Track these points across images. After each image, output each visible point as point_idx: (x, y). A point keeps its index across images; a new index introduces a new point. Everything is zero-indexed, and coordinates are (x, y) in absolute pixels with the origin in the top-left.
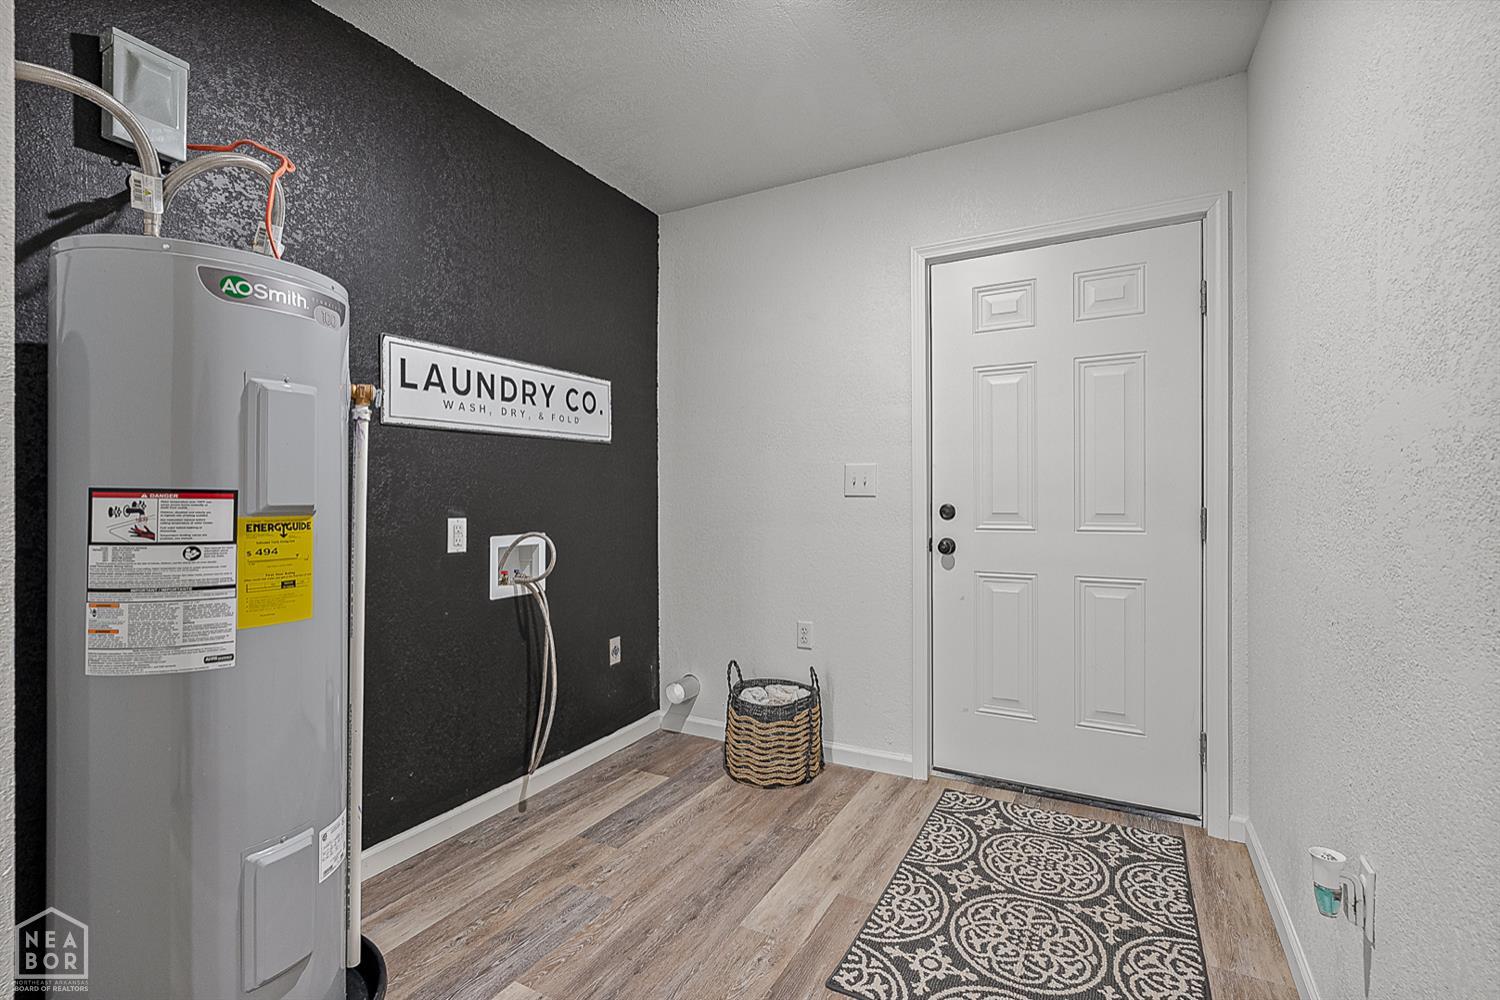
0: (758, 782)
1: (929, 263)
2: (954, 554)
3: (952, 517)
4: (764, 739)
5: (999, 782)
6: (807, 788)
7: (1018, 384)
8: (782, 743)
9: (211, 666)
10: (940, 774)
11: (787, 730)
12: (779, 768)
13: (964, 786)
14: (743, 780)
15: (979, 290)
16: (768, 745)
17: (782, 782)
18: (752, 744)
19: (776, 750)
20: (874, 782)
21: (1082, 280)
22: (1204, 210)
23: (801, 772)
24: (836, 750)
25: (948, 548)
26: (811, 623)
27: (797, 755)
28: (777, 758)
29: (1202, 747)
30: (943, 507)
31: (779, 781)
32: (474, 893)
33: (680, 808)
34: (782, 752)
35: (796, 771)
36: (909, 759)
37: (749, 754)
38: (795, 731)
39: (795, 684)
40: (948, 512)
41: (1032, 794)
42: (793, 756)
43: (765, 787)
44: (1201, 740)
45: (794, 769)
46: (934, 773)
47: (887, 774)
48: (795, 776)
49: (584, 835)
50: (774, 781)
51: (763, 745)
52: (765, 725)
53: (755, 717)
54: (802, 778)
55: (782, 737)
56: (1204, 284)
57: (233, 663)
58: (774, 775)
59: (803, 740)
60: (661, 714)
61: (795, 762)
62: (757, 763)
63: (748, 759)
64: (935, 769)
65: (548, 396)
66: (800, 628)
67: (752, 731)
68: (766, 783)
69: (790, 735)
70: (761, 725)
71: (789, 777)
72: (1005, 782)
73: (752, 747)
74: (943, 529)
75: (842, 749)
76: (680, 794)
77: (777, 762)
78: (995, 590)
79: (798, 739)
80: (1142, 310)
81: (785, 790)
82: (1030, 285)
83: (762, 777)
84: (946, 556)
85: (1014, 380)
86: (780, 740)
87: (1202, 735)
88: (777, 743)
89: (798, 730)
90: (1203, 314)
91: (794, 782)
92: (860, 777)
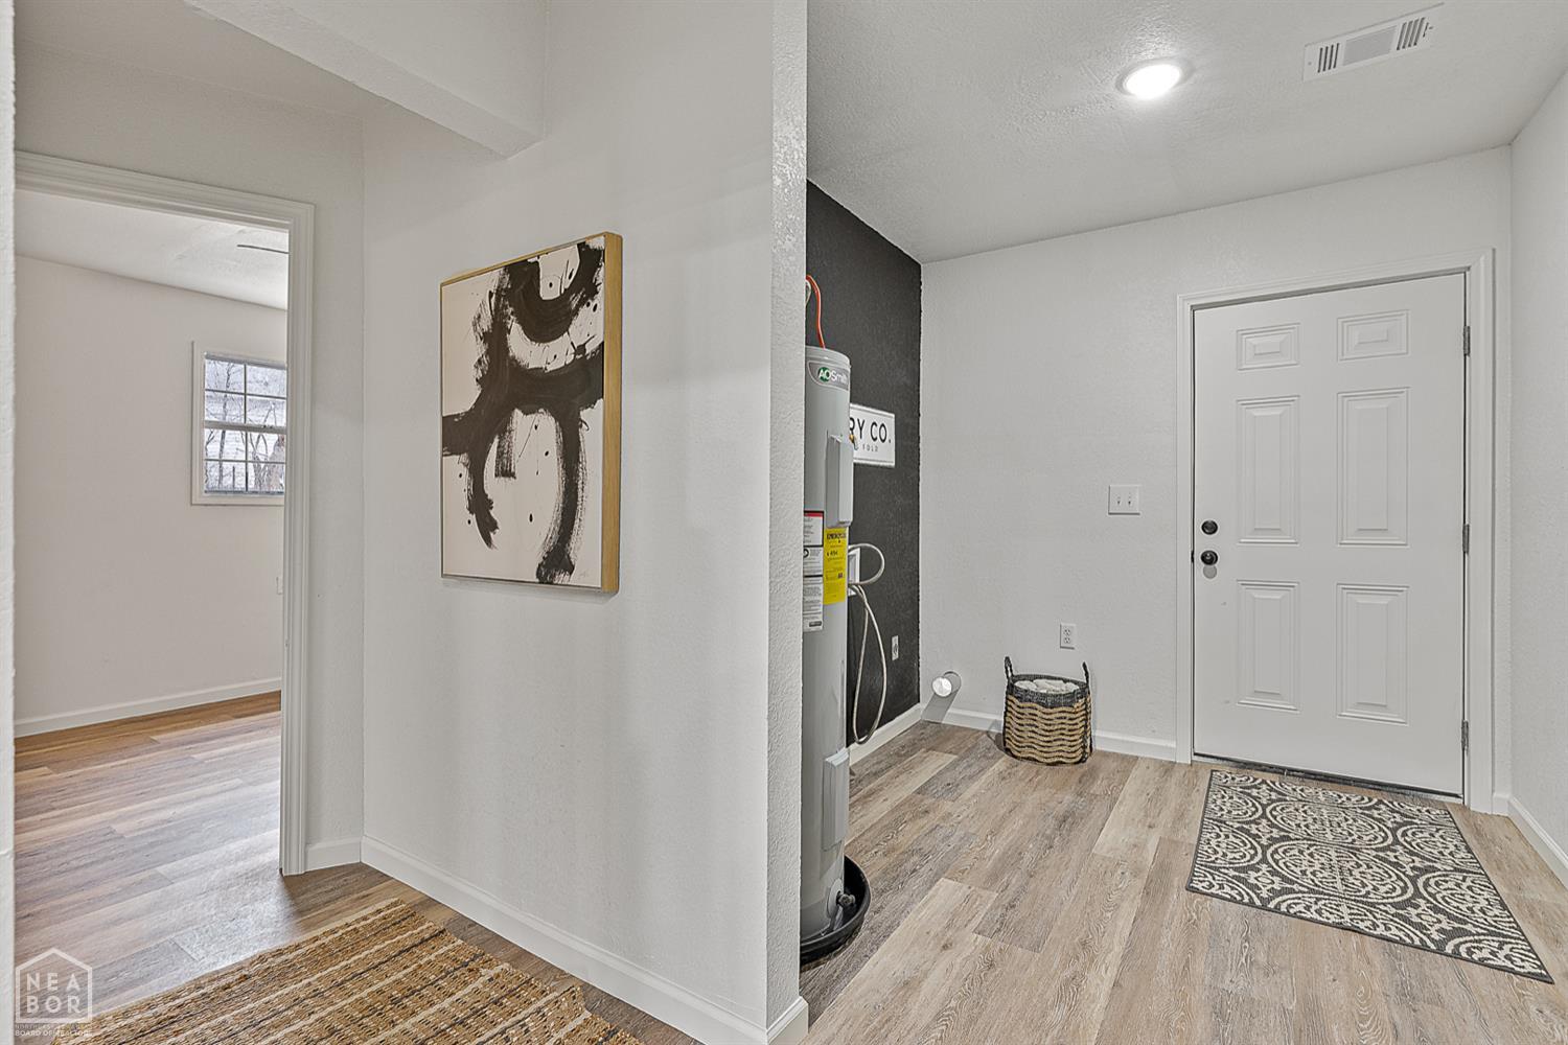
0: (1042, 760)
1: (1194, 309)
2: (1216, 565)
3: (1215, 531)
4: (1049, 722)
5: (1260, 765)
6: (1084, 767)
7: (1280, 415)
8: (1063, 726)
9: (813, 629)
10: (1201, 759)
11: (1068, 715)
12: (1061, 748)
13: (1226, 769)
14: (1028, 759)
15: (1242, 333)
16: (1051, 728)
17: (1064, 760)
18: (1037, 727)
19: (1059, 732)
20: (1143, 765)
21: (1345, 324)
22: (1468, 265)
23: (1079, 752)
24: (1099, 737)
25: (1210, 559)
26: (1074, 625)
27: (1076, 737)
28: (1059, 740)
29: (1463, 732)
30: (1205, 523)
31: (1061, 759)
32: (862, 826)
33: (984, 777)
34: (1063, 734)
35: (1075, 752)
36: (1173, 745)
37: (1033, 735)
38: (1073, 716)
39: (1059, 679)
40: (1210, 528)
41: (1294, 775)
42: (1072, 738)
43: (1048, 764)
44: (1463, 728)
45: (1073, 749)
46: (1196, 758)
47: (1151, 759)
48: (1074, 755)
49: (919, 792)
50: (1056, 760)
51: (1046, 728)
52: (1050, 711)
53: (1038, 703)
54: (1078, 759)
55: (1064, 721)
56: (1467, 330)
57: (821, 627)
58: (1057, 754)
59: (1080, 725)
60: (921, 706)
61: (1075, 743)
62: (1041, 743)
63: (1032, 740)
64: (1195, 754)
65: (861, 429)
66: (1063, 630)
67: (1036, 715)
68: (1049, 761)
69: (1071, 719)
70: (1045, 710)
71: (1069, 755)
72: (1267, 765)
73: (1036, 730)
74: (1205, 543)
75: (1105, 738)
76: (975, 769)
77: (1059, 743)
78: (1256, 596)
79: (1076, 724)
80: (1405, 351)
81: (1066, 768)
82: (1293, 328)
83: (1045, 755)
84: (1209, 567)
85: (1277, 412)
86: (1063, 723)
87: (1463, 723)
88: (1060, 726)
89: (1077, 715)
90: (1465, 355)
91: (1074, 760)
92: (1129, 761)
